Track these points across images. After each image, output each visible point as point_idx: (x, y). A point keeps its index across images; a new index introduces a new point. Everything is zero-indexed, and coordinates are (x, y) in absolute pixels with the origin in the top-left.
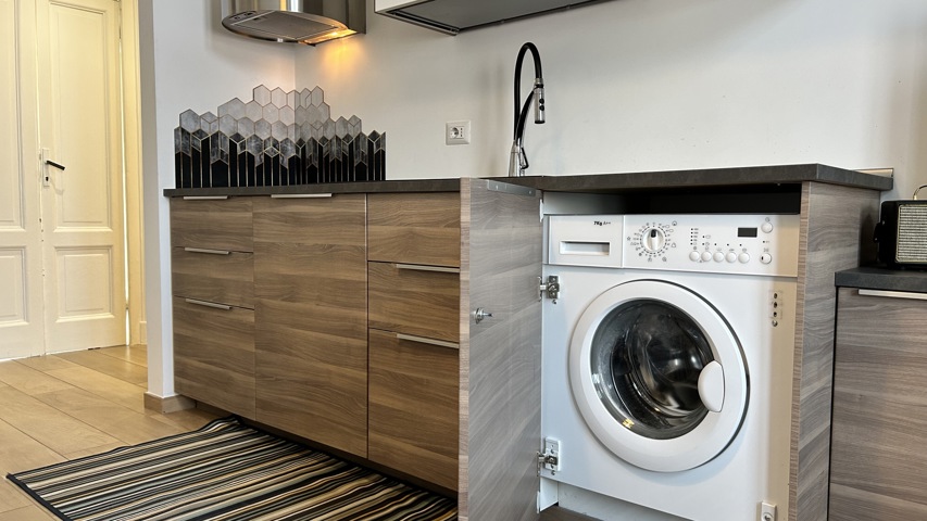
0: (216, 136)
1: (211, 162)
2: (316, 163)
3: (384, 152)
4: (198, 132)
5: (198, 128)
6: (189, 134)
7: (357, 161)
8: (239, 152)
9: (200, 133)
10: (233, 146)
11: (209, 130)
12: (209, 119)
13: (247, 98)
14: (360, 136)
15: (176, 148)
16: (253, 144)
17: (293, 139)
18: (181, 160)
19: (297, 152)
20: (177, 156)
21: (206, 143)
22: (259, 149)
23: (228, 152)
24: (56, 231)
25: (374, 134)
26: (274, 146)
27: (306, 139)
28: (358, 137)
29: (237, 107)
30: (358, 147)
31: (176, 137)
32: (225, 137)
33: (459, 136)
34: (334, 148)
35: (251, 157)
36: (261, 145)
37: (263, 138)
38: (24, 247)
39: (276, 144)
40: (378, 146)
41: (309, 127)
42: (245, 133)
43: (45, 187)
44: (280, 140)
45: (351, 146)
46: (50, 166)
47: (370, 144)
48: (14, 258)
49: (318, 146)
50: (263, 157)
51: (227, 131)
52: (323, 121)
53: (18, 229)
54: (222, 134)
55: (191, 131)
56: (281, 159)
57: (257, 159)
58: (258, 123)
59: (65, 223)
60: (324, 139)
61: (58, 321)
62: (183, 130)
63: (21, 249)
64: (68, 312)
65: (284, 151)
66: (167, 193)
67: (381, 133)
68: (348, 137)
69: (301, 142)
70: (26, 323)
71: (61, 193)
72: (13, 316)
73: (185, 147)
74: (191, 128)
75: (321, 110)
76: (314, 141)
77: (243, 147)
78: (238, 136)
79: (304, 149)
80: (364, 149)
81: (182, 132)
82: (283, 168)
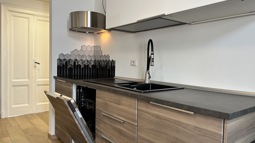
0: (70, 60)
1: (68, 68)
2: (98, 67)
3: (115, 66)
4: (64, 59)
5: (64, 58)
6: (61, 60)
7: (108, 68)
8: (76, 64)
9: (65, 59)
10: (75, 63)
11: (67, 59)
12: (68, 56)
13: (79, 49)
14: (109, 60)
15: (58, 64)
16: (81, 62)
17: (93, 60)
18: (59, 68)
19: (94, 63)
20: (58, 67)
21: (66, 62)
22: (83, 63)
23: (73, 64)
24: (37, 80)
25: (113, 60)
26: (87, 62)
27: (96, 60)
28: (109, 61)
29: (76, 52)
30: (108, 64)
31: (58, 61)
32: (72, 60)
33: (134, 64)
34: (103, 63)
35: (80, 65)
36: (83, 62)
37: (84, 60)
38: (29, 85)
39: (88, 61)
40: (113, 64)
41: (97, 57)
42: (78, 59)
43: (35, 69)
44: (89, 60)
45: (107, 63)
46: (36, 63)
47: (112, 63)
48: (26, 88)
49: (99, 62)
50: (84, 65)
51: (73, 58)
52: (101, 55)
53: (27, 80)
54: (71, 59)
55: (62, 59)
56: (89, 65)
57: (82, 66)
58: (82, 56)
59: (40, 78)
60: (100, 60)
61: (37, 104)
62: (60, 59)
63: (28, 85)
64: (40, 102)
65: (90, 63)
66: (54, 77)
67: (114, 60)
68: (106, 60)
69: (95, 60)
70: (28, 105)
71: (39, 70)
72: (25, 103)
73: (60, 64)
74: (62, 58)
75: (100, 52)
76: (98, 61)
77: (78, 63)
78: (76, 60)
79: (96, 63)
80: (110, 65)
81: (59, 60)
82: (90, 68)
